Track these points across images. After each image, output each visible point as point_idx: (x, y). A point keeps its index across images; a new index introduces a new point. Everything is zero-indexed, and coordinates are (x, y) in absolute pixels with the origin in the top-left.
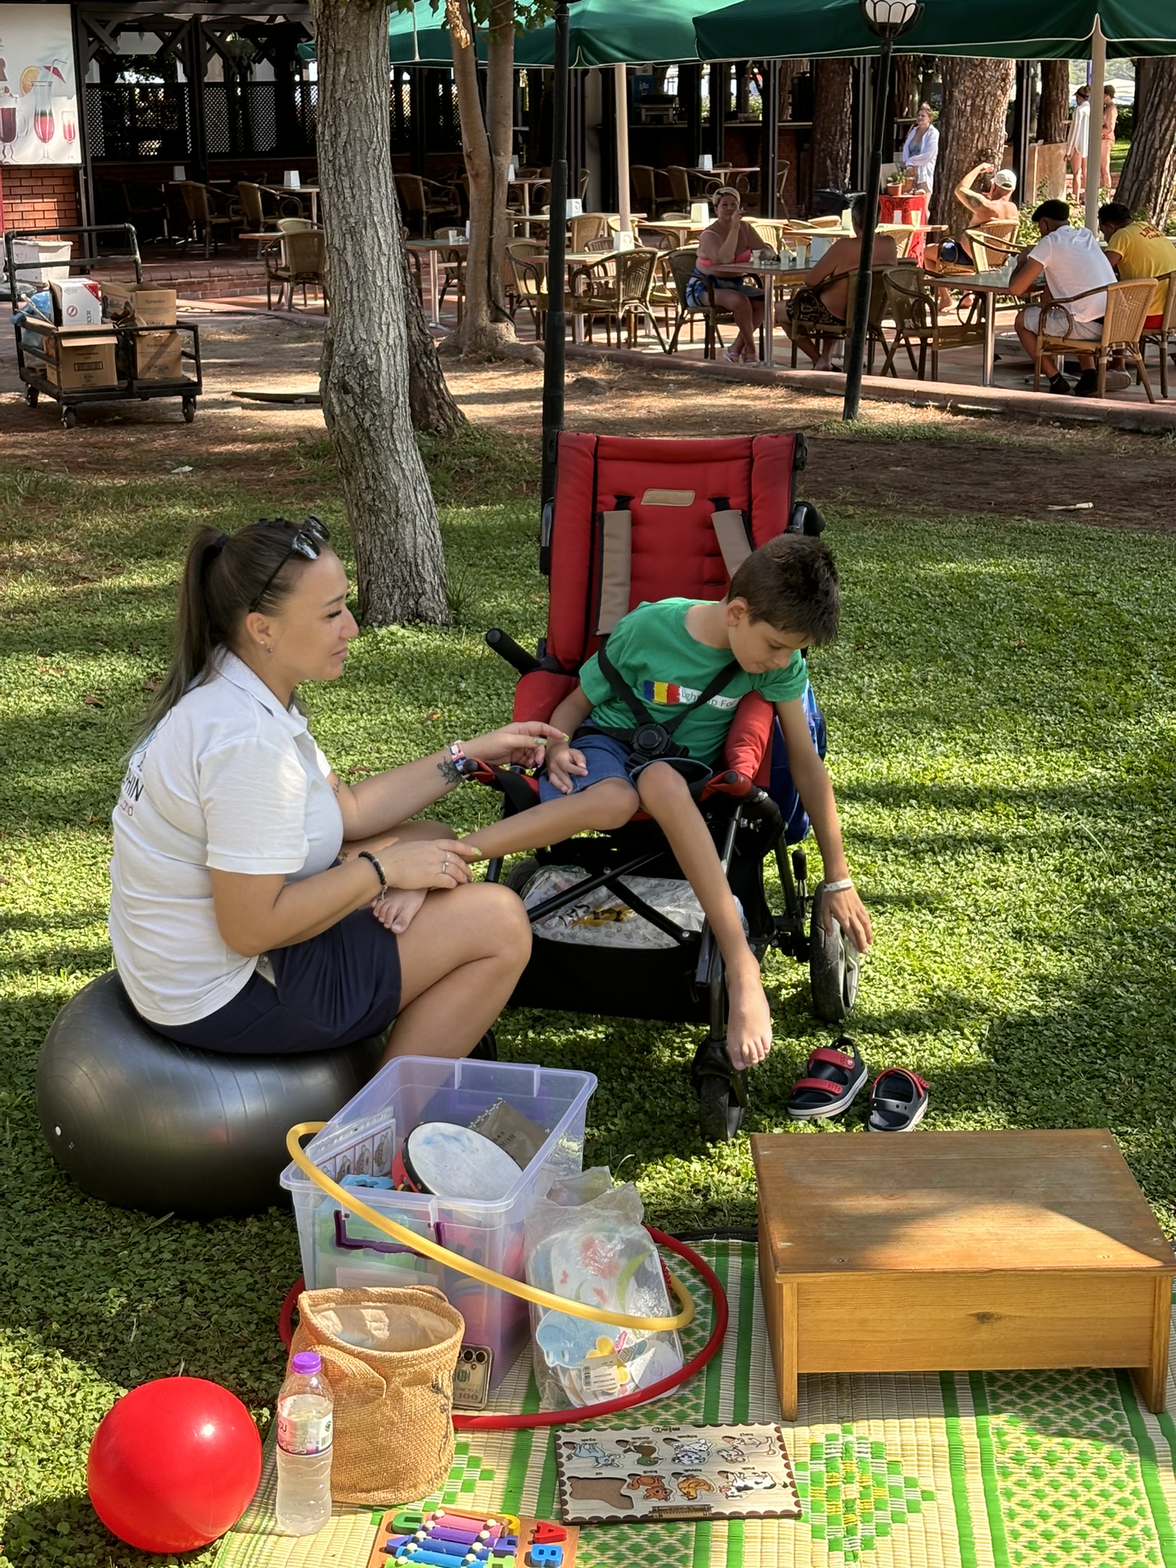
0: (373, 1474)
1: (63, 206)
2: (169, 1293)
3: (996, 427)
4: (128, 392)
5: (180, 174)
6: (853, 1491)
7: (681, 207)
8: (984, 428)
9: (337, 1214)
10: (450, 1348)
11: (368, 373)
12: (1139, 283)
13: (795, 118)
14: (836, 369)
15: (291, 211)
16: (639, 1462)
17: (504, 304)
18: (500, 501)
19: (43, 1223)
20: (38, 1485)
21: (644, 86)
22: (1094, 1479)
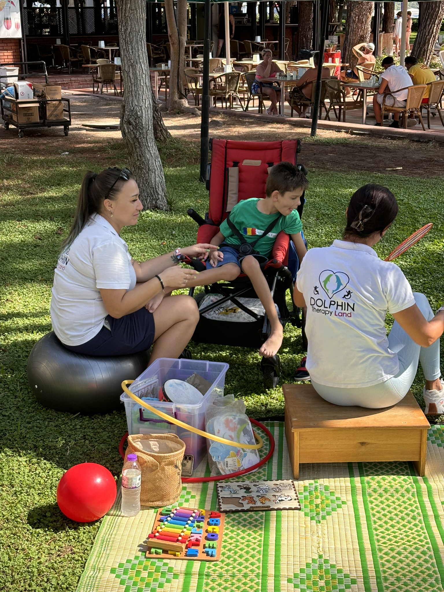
0: (154, 496)
1: (15, 54)
2: (80, 439)
3: (367, 139)
4: (43, 124)
5: (58, 42)
6: (319, 501)
7: (249, 56)
8: (363, 140)
9: (140, 410)
10: (180, 453)
11: (138, 117)
12: (420, 86)
13: (291, 22)
14: (307, 117)
15: (102, 57)
16: (245, 492)
17: (183, 92)
18: (184, 166)
19: (33, 416)
20: (38, 501)
21: (235, 10)
22: (401, 497)
